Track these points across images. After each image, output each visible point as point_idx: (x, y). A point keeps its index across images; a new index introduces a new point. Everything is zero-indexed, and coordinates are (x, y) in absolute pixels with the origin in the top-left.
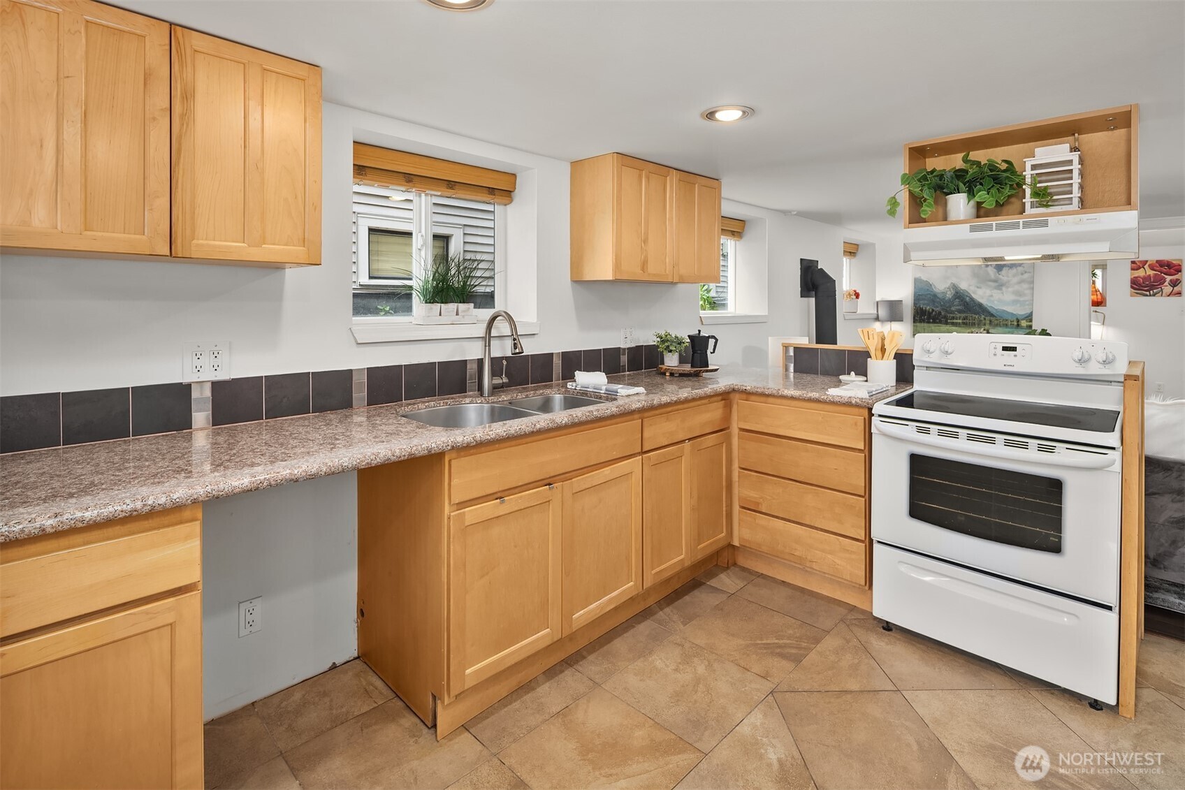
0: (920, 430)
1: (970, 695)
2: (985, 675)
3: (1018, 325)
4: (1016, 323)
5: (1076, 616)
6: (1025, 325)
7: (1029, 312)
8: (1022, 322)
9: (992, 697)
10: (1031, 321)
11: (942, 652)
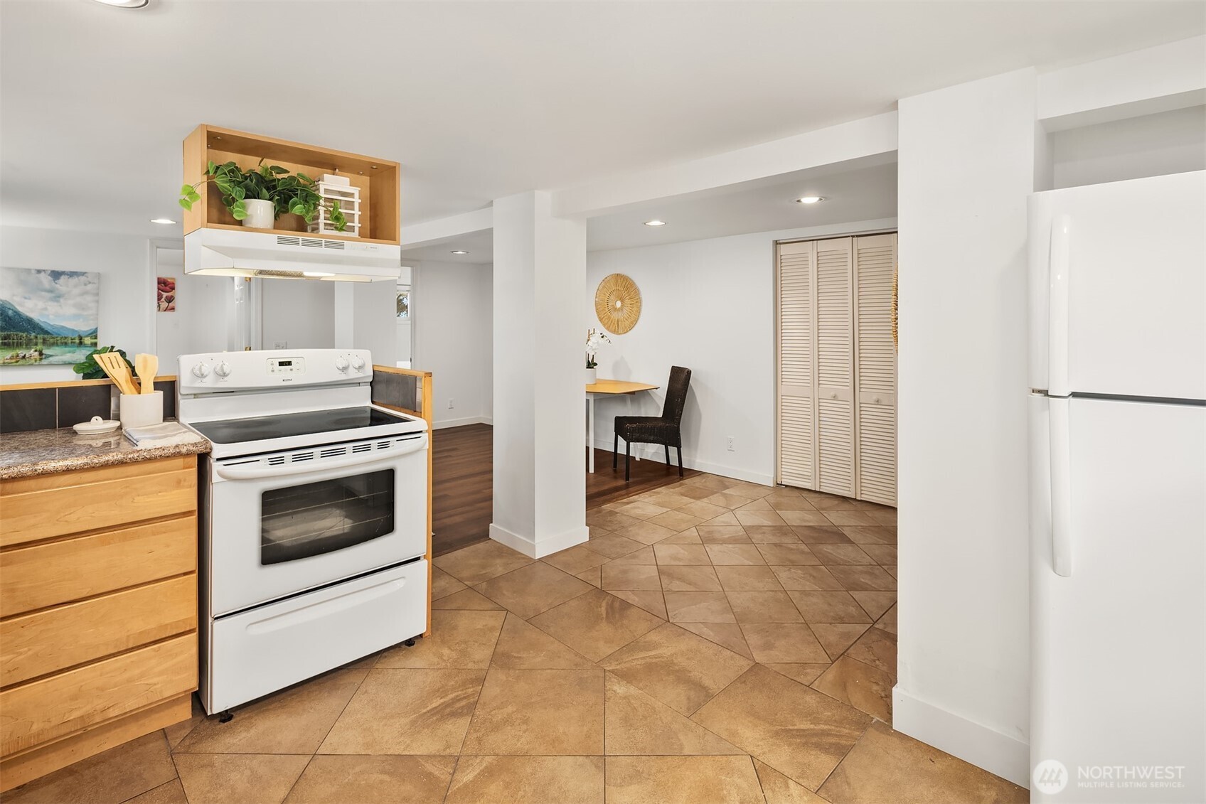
0: (274, 462)
1: (354, 705)
2: (341, 683)
3: (81, 343)
4: (77, 341)
5: (403, 577)
6: (89, 343)
7: (95, 328)
8: (86, 339)
9: (366, 692)
10: (96, 338)
11: (293, 694)
